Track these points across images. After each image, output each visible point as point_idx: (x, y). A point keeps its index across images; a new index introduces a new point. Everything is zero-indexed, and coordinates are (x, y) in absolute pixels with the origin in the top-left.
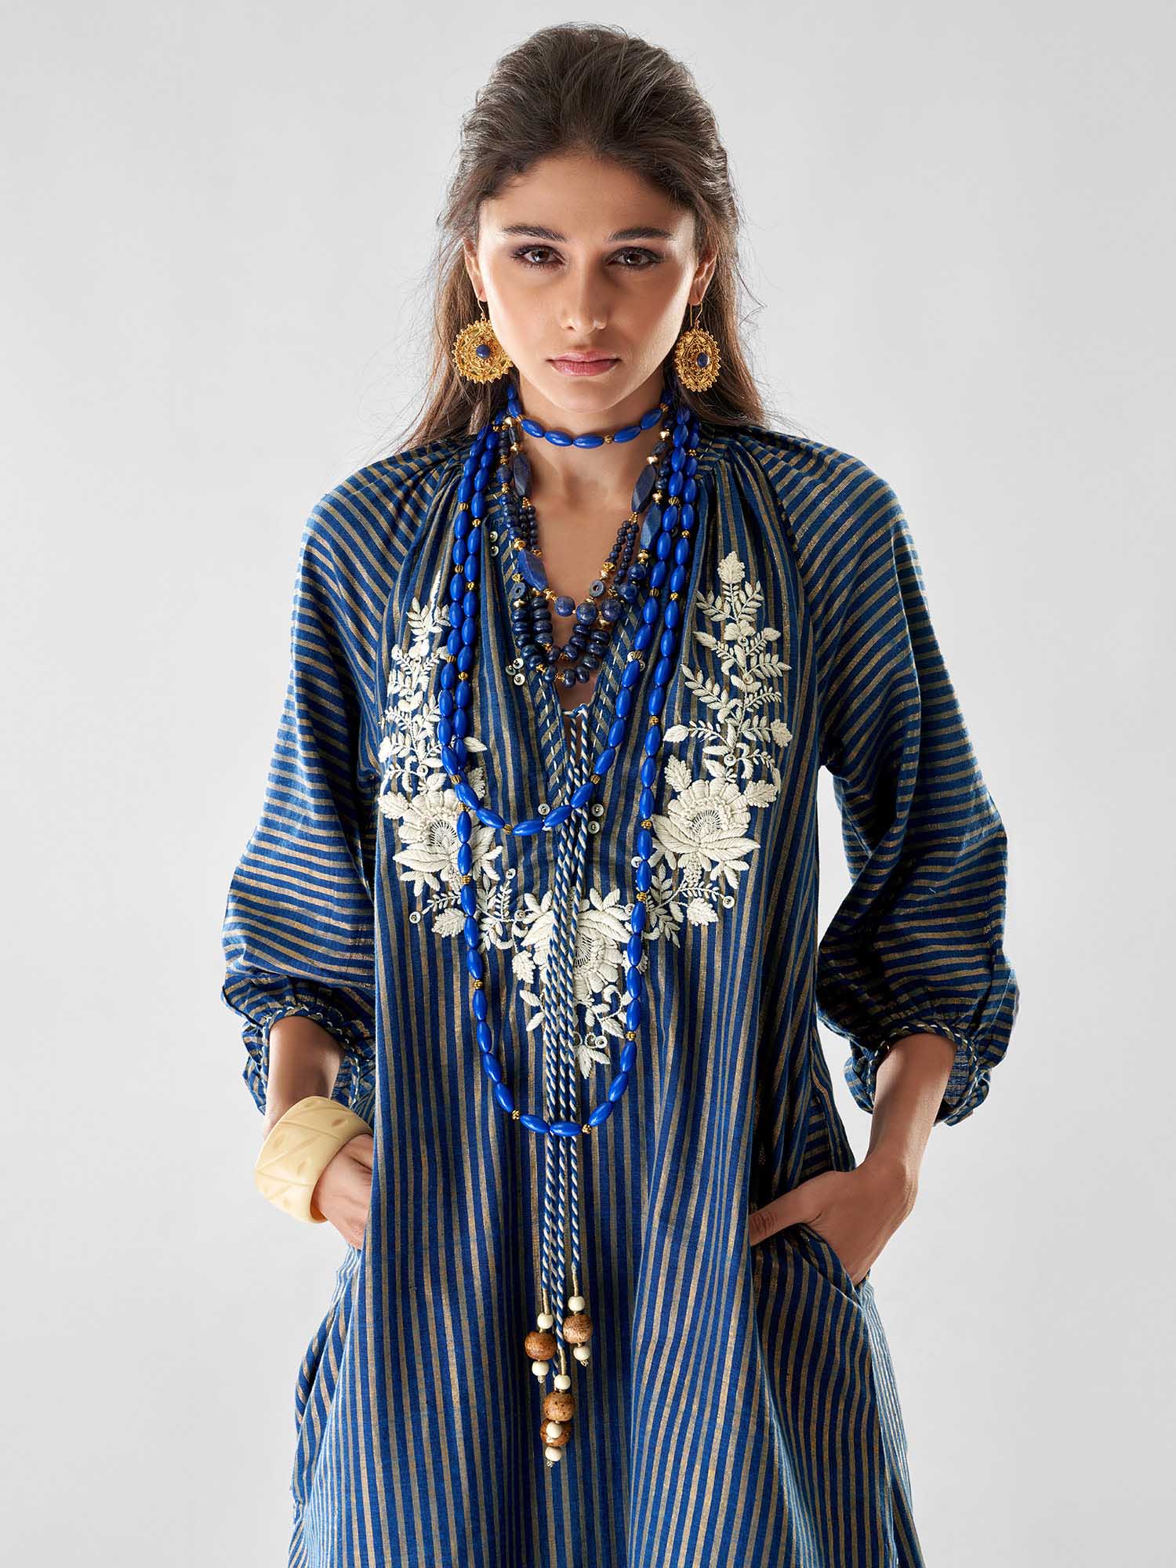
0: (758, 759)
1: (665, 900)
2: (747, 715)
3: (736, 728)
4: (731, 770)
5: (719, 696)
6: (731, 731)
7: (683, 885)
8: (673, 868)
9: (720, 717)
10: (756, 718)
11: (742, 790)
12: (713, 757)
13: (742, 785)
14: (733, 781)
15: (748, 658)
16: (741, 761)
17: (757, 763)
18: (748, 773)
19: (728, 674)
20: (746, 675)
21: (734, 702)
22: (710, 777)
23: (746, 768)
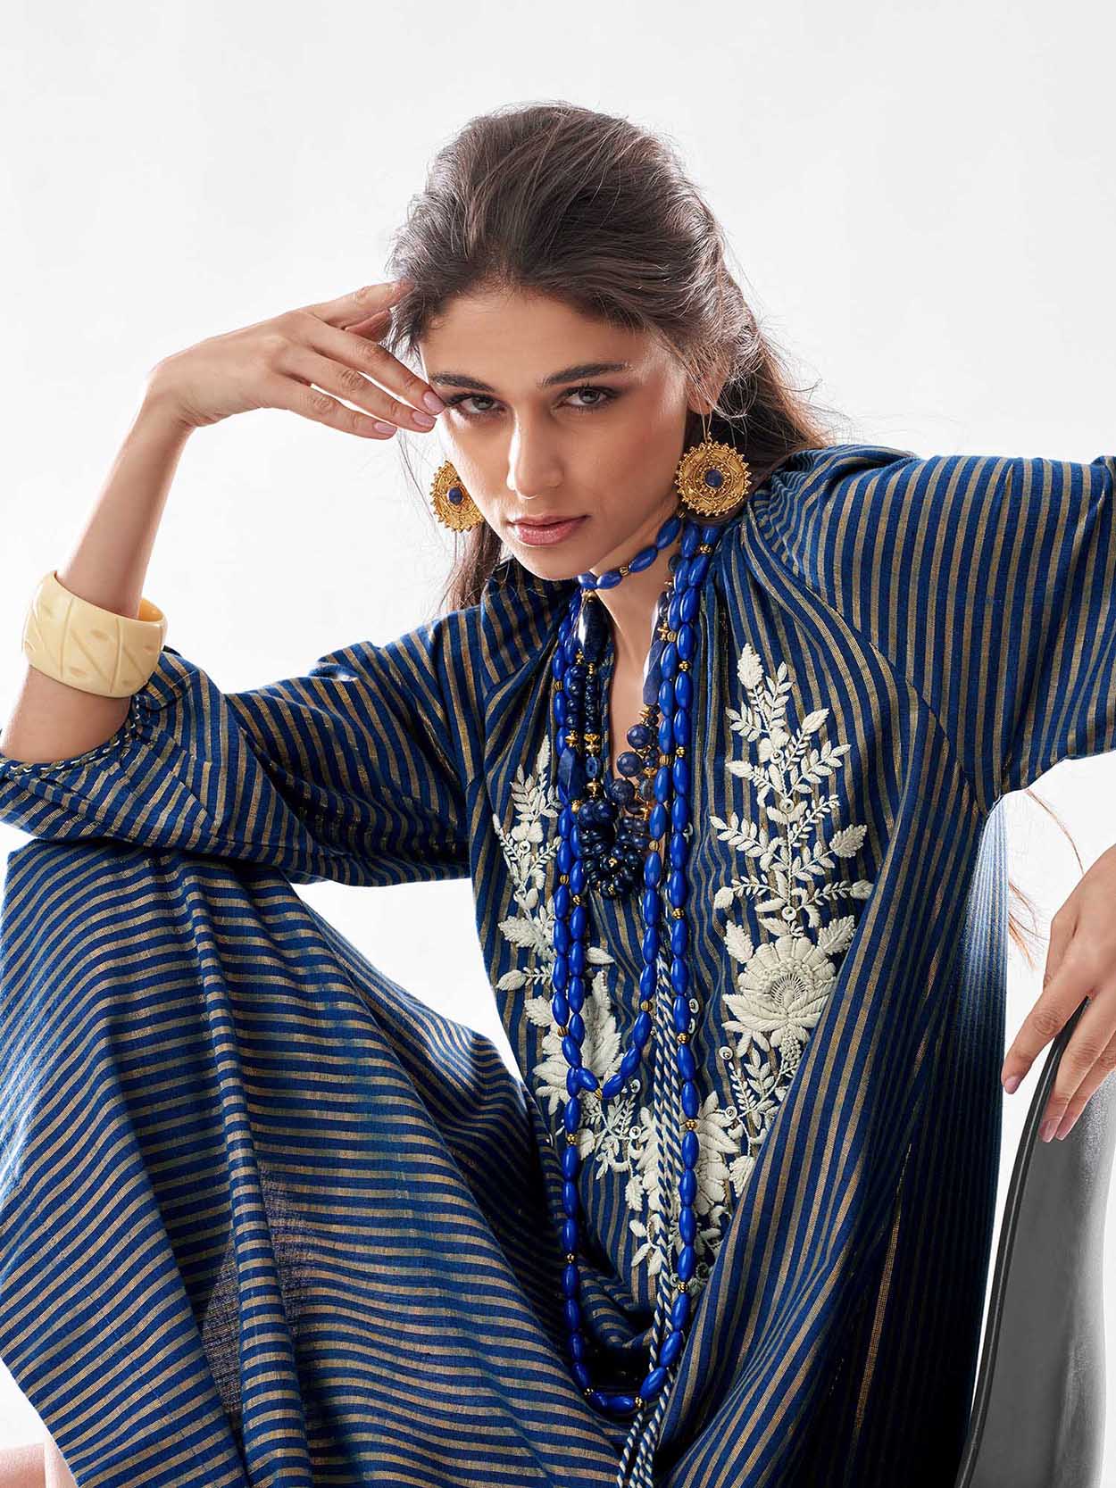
0: (821, 899)
1: (769, 1089)
2: (796, 853)
3: (785, 873)
4: (794, 923)
5: (757, 839)
6: (779, 877)
7: (784, 1066)
8: (767, 1049)
9: (764, 864)
10: (806, 851)
11: (814, 941)
12: (768, 915)
13: (812, 935)
14: (800, 934)
15: (787, 776)
16: (803, 909)
17: (821, 904)
18: (814, 920)
19: (764, 805)
20: (785, 800)
21: (776, 841)
22: (773, 938)
23: (811, 915)
